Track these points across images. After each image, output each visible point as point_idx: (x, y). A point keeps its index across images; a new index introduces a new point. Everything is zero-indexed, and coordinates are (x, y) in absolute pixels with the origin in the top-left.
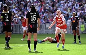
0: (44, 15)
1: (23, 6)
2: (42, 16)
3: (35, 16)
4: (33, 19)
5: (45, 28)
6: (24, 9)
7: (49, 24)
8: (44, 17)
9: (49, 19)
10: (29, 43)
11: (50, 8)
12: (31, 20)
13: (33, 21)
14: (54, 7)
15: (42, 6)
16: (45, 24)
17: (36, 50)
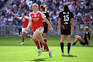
0: (78, 15)
1: (55, 5)
2: (76, 16)
3: (68, 16)
4: (66, 19)
5: (79, 29)
6: (56, 8)
7: (83, 25)
8: (78, 17)
9: (83, 20)
10: (62, 45)
11: (84, 7)
12: (64, 20)
13: (66, 21)
14: (89, 6)
15: (75, 5)
16: (79, 25)
17: (70, 53)
